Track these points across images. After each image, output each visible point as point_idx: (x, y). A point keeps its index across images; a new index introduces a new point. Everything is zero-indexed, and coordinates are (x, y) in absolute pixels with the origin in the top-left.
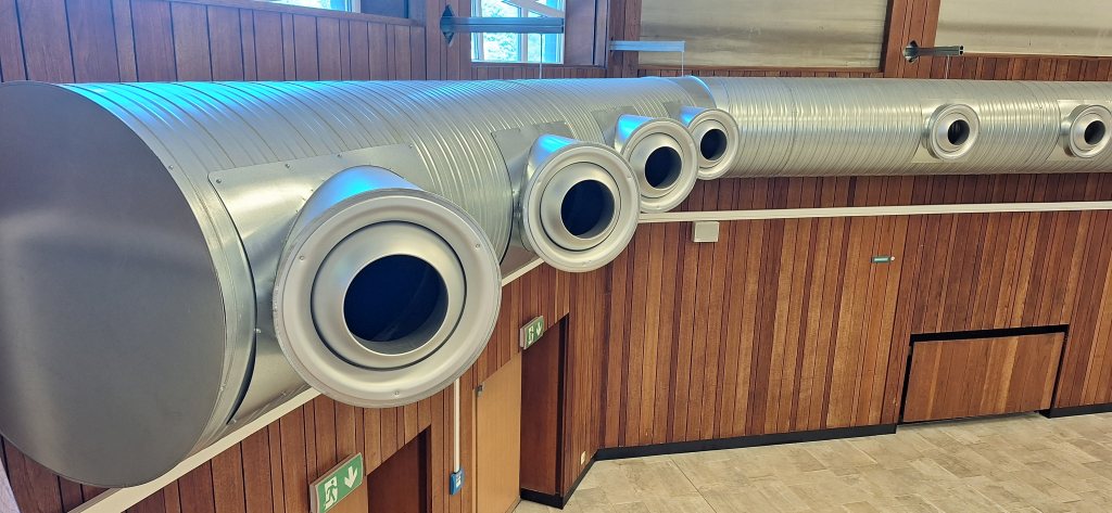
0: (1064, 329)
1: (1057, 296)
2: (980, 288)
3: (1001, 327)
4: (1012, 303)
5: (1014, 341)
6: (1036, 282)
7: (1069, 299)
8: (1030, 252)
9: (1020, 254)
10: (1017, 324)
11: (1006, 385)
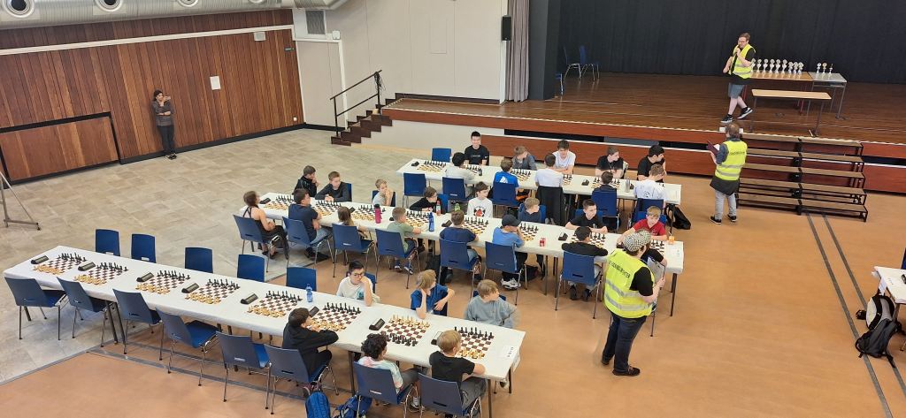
0: (108, 114)
1: (94, 96)
2: (33, 98)
3: (60, 118)
4: (62, 103)
5: (73, 125)
6: (73, 89)
7: (103, 97)
8: (61, 73)
9: (54, 75)
10: (71, 115)
11: (79, 150)
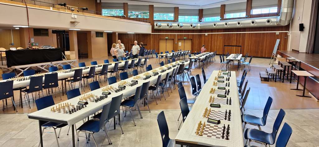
0: (241, 46)
1: (239, 43)
2: (231, 41)
4: (234, 43)
5: (235, 47)
6: (237, 41)
7: (241, 43)
9: (234, 38)
10: (235, 45)
